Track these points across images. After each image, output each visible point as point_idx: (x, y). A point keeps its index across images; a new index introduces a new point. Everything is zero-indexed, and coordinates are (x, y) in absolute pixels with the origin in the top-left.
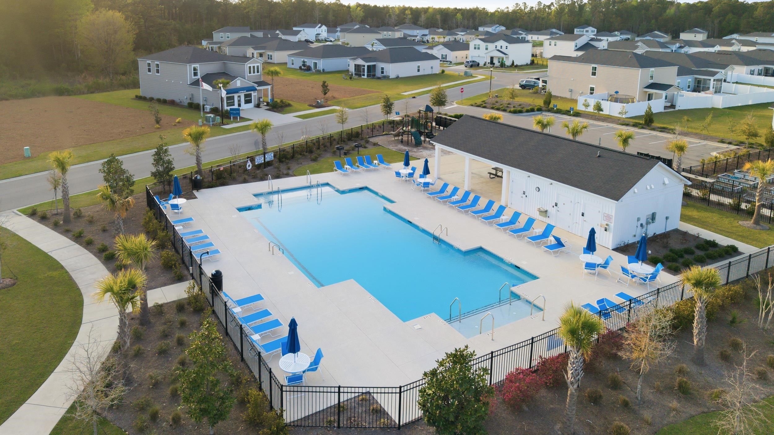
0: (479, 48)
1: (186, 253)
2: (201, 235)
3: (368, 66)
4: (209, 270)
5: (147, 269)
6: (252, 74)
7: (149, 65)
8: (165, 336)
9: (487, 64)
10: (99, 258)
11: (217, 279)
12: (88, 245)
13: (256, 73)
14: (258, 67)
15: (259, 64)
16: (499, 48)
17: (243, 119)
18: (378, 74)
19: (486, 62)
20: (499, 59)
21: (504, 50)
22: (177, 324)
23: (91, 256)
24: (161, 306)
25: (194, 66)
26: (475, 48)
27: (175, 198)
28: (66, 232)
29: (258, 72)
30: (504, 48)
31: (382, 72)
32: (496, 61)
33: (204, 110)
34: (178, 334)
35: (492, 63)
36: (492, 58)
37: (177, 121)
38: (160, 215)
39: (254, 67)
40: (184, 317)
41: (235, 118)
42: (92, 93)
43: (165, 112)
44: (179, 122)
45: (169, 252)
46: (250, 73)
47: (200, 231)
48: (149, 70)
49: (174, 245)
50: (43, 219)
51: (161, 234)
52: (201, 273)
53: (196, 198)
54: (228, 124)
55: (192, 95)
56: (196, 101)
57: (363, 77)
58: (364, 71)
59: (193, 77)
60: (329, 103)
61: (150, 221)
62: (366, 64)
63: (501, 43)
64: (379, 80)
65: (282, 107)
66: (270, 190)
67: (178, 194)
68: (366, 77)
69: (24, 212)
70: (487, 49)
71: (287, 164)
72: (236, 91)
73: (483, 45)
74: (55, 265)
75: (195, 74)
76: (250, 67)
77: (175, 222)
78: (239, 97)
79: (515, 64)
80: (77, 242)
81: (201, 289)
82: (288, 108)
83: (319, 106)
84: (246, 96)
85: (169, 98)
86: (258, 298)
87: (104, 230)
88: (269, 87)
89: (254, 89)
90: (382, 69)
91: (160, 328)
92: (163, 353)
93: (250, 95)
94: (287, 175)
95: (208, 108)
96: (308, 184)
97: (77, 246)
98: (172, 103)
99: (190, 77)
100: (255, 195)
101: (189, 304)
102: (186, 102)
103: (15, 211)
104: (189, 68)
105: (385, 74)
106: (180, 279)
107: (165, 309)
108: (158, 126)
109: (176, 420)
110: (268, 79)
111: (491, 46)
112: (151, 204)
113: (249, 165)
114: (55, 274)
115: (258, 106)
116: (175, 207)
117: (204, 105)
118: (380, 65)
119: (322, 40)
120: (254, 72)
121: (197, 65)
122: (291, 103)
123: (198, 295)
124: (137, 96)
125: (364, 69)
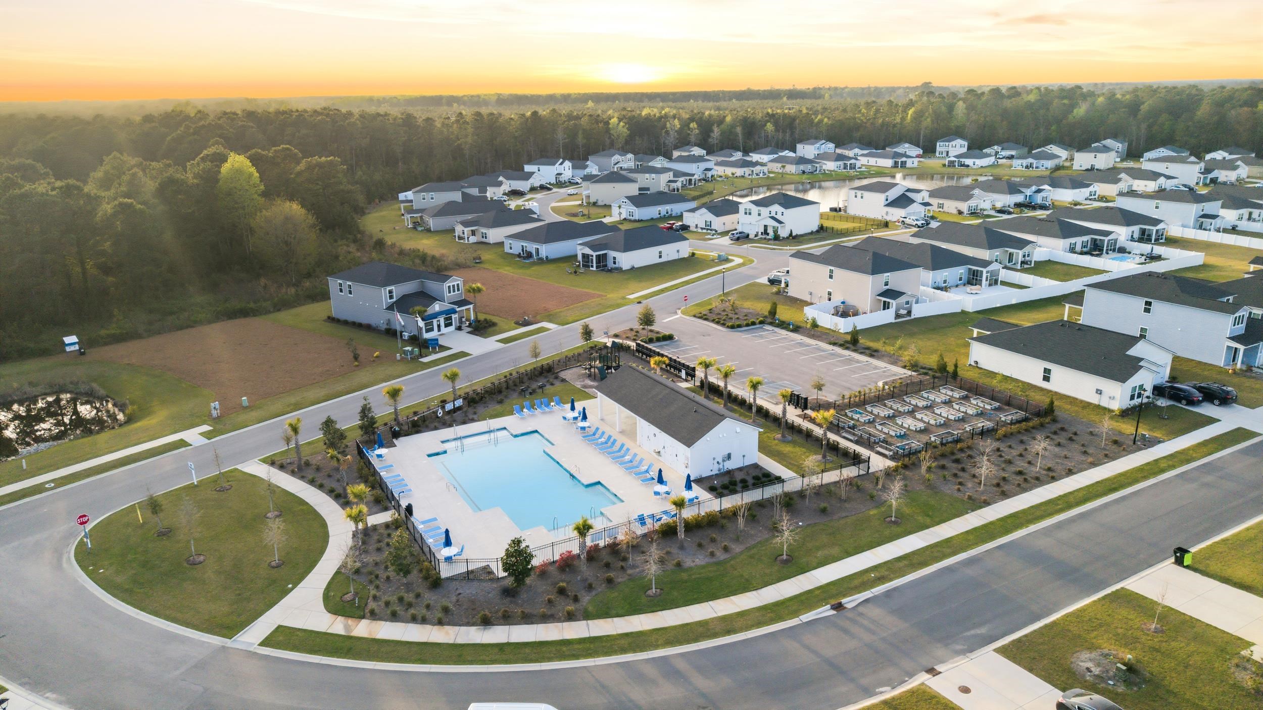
0: (750, 214)
1: (389, 492)
2: (400, 478)
3: (598, 257)
4: (404, 504)
5: (366, 503)
6: (452, 293)
7: (340, 285)
8: (379, 541)
9: (760, 234)
10: (330, 496)
11: (409, 509)
12: (321, 487)
13: (456, 292)
14: (458, 285)
15: (459, 282)
16: (773, 214)
17: (443, 348)
18: (610, 265)
19: (758, 233)
20: (774, 227)
21: (779, 217)
22: (386, 535)
23: (324, 495)
24: (375, 525)
25: (388, 288)
26: (746, 213)
27: (379, 448)
28: (302, 478)
29: (458, 290)
30: (779, 214)
31: (615, 263)
32: (770, 231)
33: (401, 336)
34: (387, 540)
35: (766, 232)
36: (766, 227)
37: (375, 355)
38: (369, 464)
39: (454, 286)
40: (389, 531)
41: (434, 348)
42: (279, 310)
43: (361, 340)
44: (377, 357)
45: (378, 492)
46: (450, 292)
47: (399, 475)
48: (341, 291)
49: (380, 486)
50: (282, 467)
51: (371, 479)
52: (399, 506)
53: (395, 446)
54: (426, 356)
55: (389, 320)
56: (393, 327)
57: (591, 269)
58: (592, 263)
59: (389, 301)
60: (538, 317)
61: (362, 469)
62: (594, 254)
63: (776, 208)
64: (609, 274)
65: (485, 327)
66: (455, 437)
67: (381, 446)
68: (594, 269)
69: (264, 461)
70: (759, 215)
71: (475, 408)
72: (435, 315)
73: (755, 209)
74: (302, 502)
75: (391, 297)
76: (449, 287)
77: (380, 469)
78: (439, 321)
79: (794, 234)
80: (313, 486)
81: (399, 515)
82: (491, 329)
83: (526, 324)
84: (446, 319)
85: (364, 320)
86: (435, 519)
87: (329, 476)
88: (471, 306)
89: (455, 312)
90: (614, 258)
91: (376, 537)
92: (379, 550)
93: (450, 318)
94: (473, 420)
95: (406, 335)
96: (488, 430)
97: (313, 488)
98: (368, 328)
99: (386, 301)
100: (443, 442)
101: (392, 524)
102: (384, 327)
103: (256, 460)
104: (384, 292)
105: (617, 265)
106: (386, 509)
107: (378, 528)
108: (356, 363)
109: (388, 578)
110: (470, 297)
111: (765, 211)
112: (360, 453)
113: (440, 413)
114: (305, 507)
115: (459, 328)
116: (379, 456)
117: (401, 332)
118: (612, 254)
119: (565, 182)
120: (454, 291)
121: (392, 288)
122: (495, 319)
123: (397, 519)
124: (329, 318)
125: (592, 260)
